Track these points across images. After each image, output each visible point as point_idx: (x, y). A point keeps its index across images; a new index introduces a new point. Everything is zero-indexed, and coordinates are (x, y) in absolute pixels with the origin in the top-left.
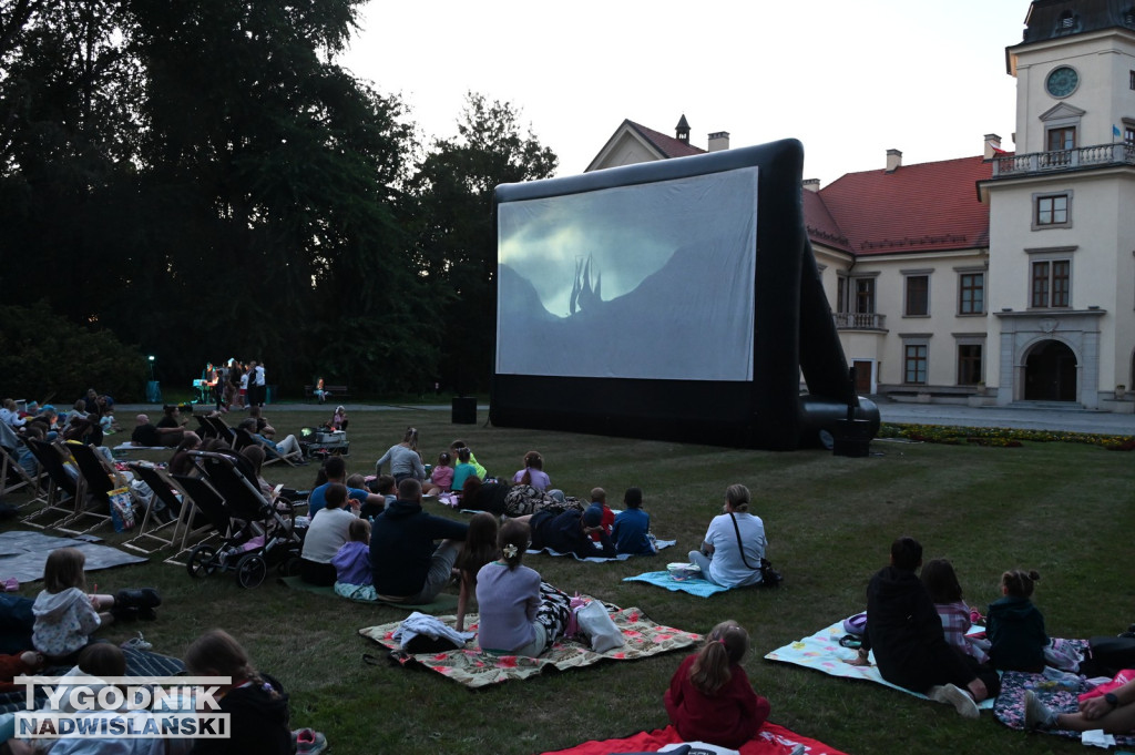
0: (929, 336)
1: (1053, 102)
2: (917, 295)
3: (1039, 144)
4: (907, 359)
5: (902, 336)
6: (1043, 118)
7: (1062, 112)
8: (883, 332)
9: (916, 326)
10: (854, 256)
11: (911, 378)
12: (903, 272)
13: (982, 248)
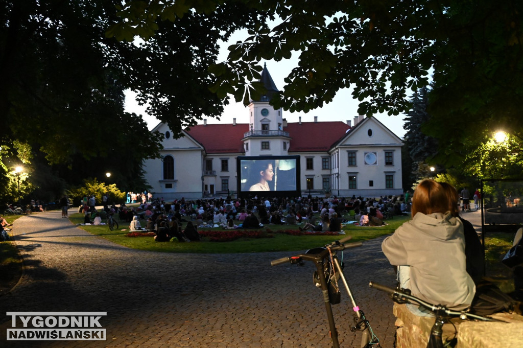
0: (229, 177)
1: (263, 117)
2: (225, 165)
3: (260, 128)
4: (222, 183)
5: (221, 177)
6: (261, 121)
7: (265, 120)
8: (215, 176)
9: (225, 174)
10: (206, 153)
11: (224, 189)
12: (220, 159)
13: (243, 153)
